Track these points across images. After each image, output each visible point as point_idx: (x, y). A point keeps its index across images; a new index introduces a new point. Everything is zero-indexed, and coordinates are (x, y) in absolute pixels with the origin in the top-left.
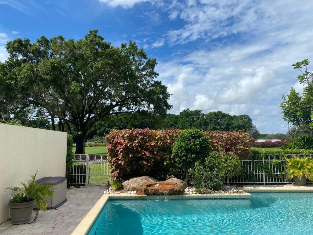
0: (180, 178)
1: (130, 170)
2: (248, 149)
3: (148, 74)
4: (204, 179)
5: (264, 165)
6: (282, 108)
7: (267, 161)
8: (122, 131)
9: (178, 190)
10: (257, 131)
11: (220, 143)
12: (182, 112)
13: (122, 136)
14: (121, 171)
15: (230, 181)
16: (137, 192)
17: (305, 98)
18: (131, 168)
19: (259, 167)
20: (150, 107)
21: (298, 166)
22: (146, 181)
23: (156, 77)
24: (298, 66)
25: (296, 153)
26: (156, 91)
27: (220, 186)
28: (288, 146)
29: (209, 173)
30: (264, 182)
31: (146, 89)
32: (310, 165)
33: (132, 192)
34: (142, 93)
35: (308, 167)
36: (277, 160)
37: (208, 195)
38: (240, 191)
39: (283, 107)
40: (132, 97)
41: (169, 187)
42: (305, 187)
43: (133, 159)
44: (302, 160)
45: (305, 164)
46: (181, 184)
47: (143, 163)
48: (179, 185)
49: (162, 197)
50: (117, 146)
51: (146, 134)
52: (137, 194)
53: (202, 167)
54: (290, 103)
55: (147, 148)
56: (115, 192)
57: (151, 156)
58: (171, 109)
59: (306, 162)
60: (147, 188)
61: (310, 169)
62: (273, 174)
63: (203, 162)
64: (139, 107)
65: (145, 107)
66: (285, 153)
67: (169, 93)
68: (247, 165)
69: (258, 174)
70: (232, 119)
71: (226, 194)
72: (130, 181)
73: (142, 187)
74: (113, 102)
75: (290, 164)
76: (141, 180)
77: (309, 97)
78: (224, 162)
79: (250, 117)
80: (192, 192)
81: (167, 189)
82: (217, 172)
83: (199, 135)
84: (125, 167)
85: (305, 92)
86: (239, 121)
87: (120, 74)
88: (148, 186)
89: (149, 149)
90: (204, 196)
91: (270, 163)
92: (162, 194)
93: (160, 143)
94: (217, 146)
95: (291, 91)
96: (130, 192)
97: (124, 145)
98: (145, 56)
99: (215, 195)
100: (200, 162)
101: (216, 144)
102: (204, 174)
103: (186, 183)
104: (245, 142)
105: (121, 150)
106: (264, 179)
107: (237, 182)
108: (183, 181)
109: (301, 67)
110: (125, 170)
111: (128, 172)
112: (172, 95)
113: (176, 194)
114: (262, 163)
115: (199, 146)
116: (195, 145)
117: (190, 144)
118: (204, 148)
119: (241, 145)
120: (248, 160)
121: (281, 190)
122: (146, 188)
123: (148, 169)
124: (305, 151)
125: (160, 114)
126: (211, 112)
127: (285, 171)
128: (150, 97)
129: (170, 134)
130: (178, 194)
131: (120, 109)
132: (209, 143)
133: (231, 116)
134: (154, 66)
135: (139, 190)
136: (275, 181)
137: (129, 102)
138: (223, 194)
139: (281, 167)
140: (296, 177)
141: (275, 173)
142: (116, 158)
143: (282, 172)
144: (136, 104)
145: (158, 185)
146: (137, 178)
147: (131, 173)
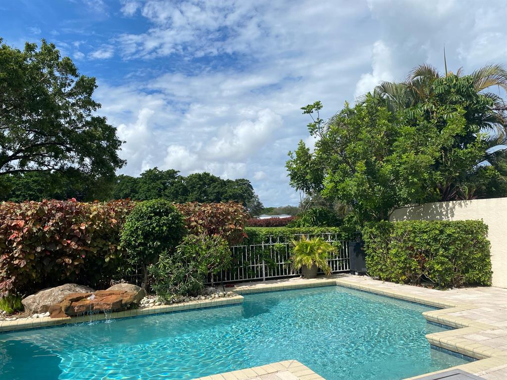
0: (134, 283)
1: (39, 275)
2: (241, 228)
3: (80, 103)
4: (173, 280)
5: (264, 252)
6: (287, 168)
7: (269, 246)
8: (22, 204)
9: (129, 303)
10: (259, 203)
11: (200, 222)
12: (145, 172)
13: (20, 215)
14: (20, 278)
15: (215, 280)
16: (51, 313)
17: (316, 155)
18: (41, 271)
19: (257, 256)
20: (84, 162)
21: (307, 250)
22: (71, 293)
23: (95, 110)
24: (308, 110)
25: (305, 233)
26: (95, 135)
27: (199, 288)
28: (296, 223)
29: (182, 270)
30: (264, 277)
31: (77, 130)
32: (322, 248)
33: (41, 315)
34: (68, 137)
35: (320, 251)
36: (281, 244)
37: (180, 305)
38: (229, 293)
39: (289, 167)
40: (47, 144)
41: (113, 299)
42: (315, 279)
43: (43, 255)
44: (312, 242)
45: (316, 248)
46: (136, 292)
47: (64, 262)
48: (131, 294)
49: (100, 317)
50: (11, 233)
51: (71, 209)
52: (52, 318)
53: (170, 261)
54: (298, 162)
55: (72, 234)
56: (7, 319)
57: (80, 248)
58: (123, 167)
59: (317, 245)
60: (71, 304)
61: (322, 253)
62: (276, 264)
63: (172, 252)
64: (62, 161)
65: (73, 161)
66: (292, 233)
67: (119, 139)
68: (240, 253)
69: (255, 265)
70: (225, 185)
71: (207, 301)
72: (37, 295)
73: (61, 305)
74: (7, 151)
75: (297, 248)
76: (60, 292)
77: (321, 155)
78: (205, 251)
79: (250, 182)
80: (153, 303)
81: (109, 303)
82: (194, 267)
83: (167, 210)
84: (28, 270)
85: (317, 148)
86: (235, 189)
87: (23, 98)
88: (72, 300)
89: (76, 236)
90: (173, 307)
91: (273, 249)
92: (101, 312)
93: (98, 226)
94: (196, 226)
95: (299, 144)
96: (39, 315)
97: (25, 231)
98: (73, 72)
99: (191, 303)
100: (168, 254)
101: (195, 223)
102: (174, 271)
103: (144, 289)
104: (237, 218)
105: (19, 240)
106: (264, 273)
107: (225, 280)
108: (138, 287)
109: (312, 112)
110: (28, 276)
111: (34, 280)
112: (125, 142)
113: (126, 308)
114: (262, 250)
115: (167, 227)
116: (160, 226)
117: (151, 224)
118: (174, 231)
119: (231, 224)
120: (242, 246)
121: (285, 287)
122: (68, 305)
123: (74, 272)
124: (317, 230)
125: (104, 174)
126: (193, 175)
127: (290, 258)
128: (83, 145)
129: (116, 209)
130: (129, 309)
131: (22, 164)
132: (183, 221)
133: (223, 180)
134: (92, 89)
135: (56, 310)
136: (278, 274)
137: (42, 152)
138: (203, 301)
139: (285, 254)
140: (304, 266)
141: (278, 262)
142: (8, 255)
143: (287, 261)
144: (56, 157)
145: (91, 298)
146: (52, 289)
147: (40, 282)
